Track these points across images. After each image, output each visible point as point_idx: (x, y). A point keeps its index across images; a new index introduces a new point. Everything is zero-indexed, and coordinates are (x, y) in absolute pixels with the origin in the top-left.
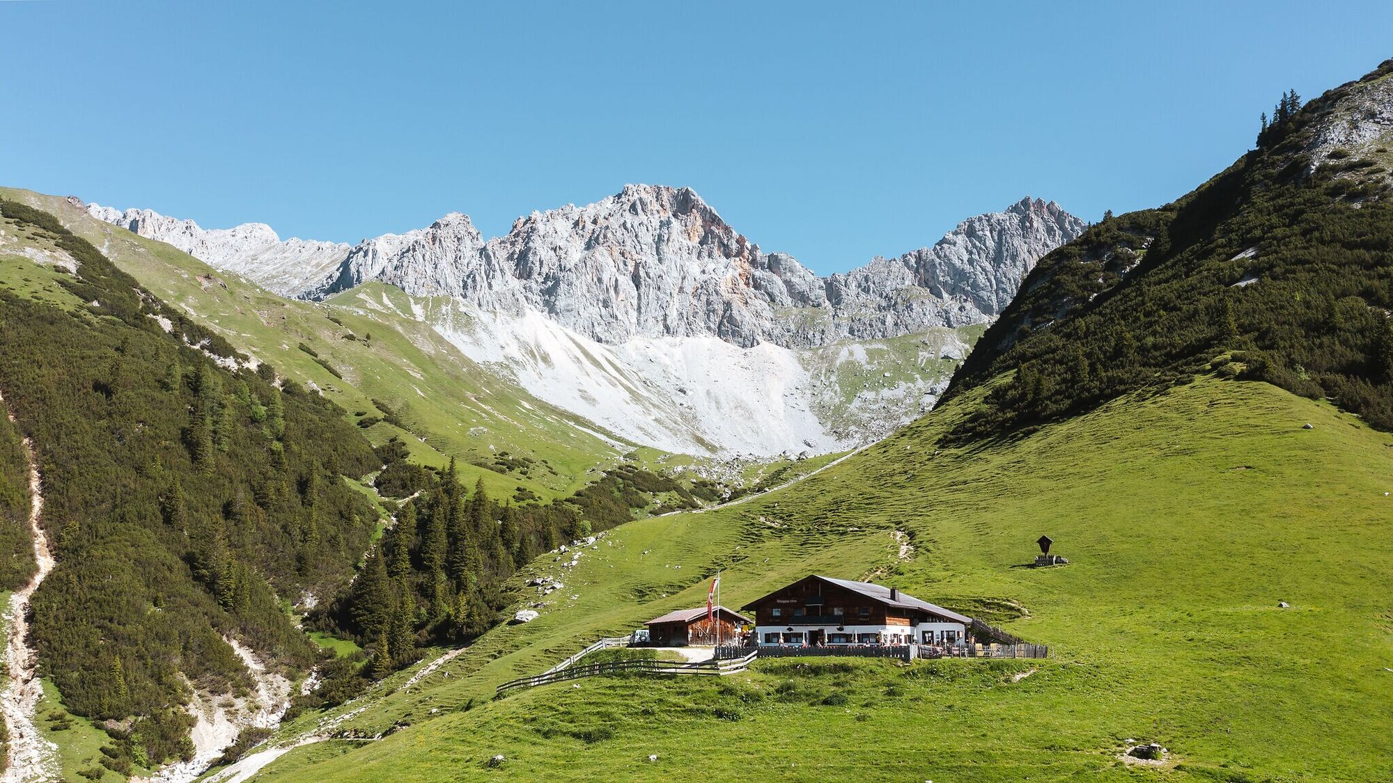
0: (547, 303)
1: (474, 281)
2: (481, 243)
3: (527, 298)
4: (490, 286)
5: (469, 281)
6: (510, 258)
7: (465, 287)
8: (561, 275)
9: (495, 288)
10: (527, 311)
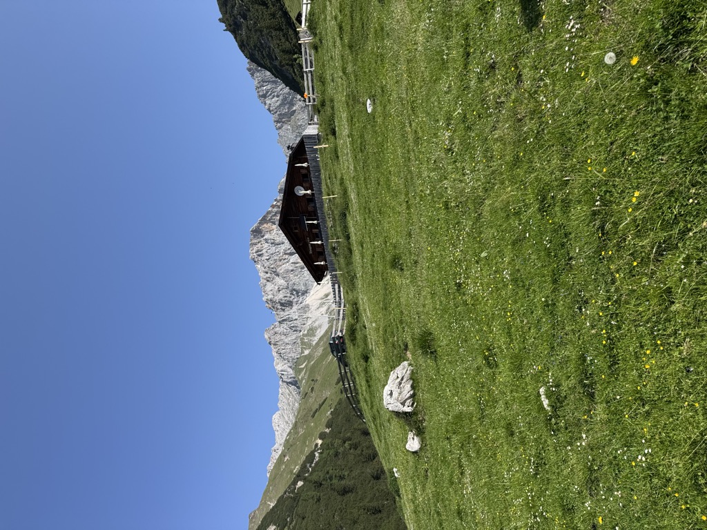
0: (303, 294)
1: (293, 327)
2: (277, 323)
3: (301, 303)
4: (296, 319)
5: (294, 329)
6: (284, 310)
7: (296, 331)
8: (290, 288)
9: (297, 317)
10: (307, 303)
